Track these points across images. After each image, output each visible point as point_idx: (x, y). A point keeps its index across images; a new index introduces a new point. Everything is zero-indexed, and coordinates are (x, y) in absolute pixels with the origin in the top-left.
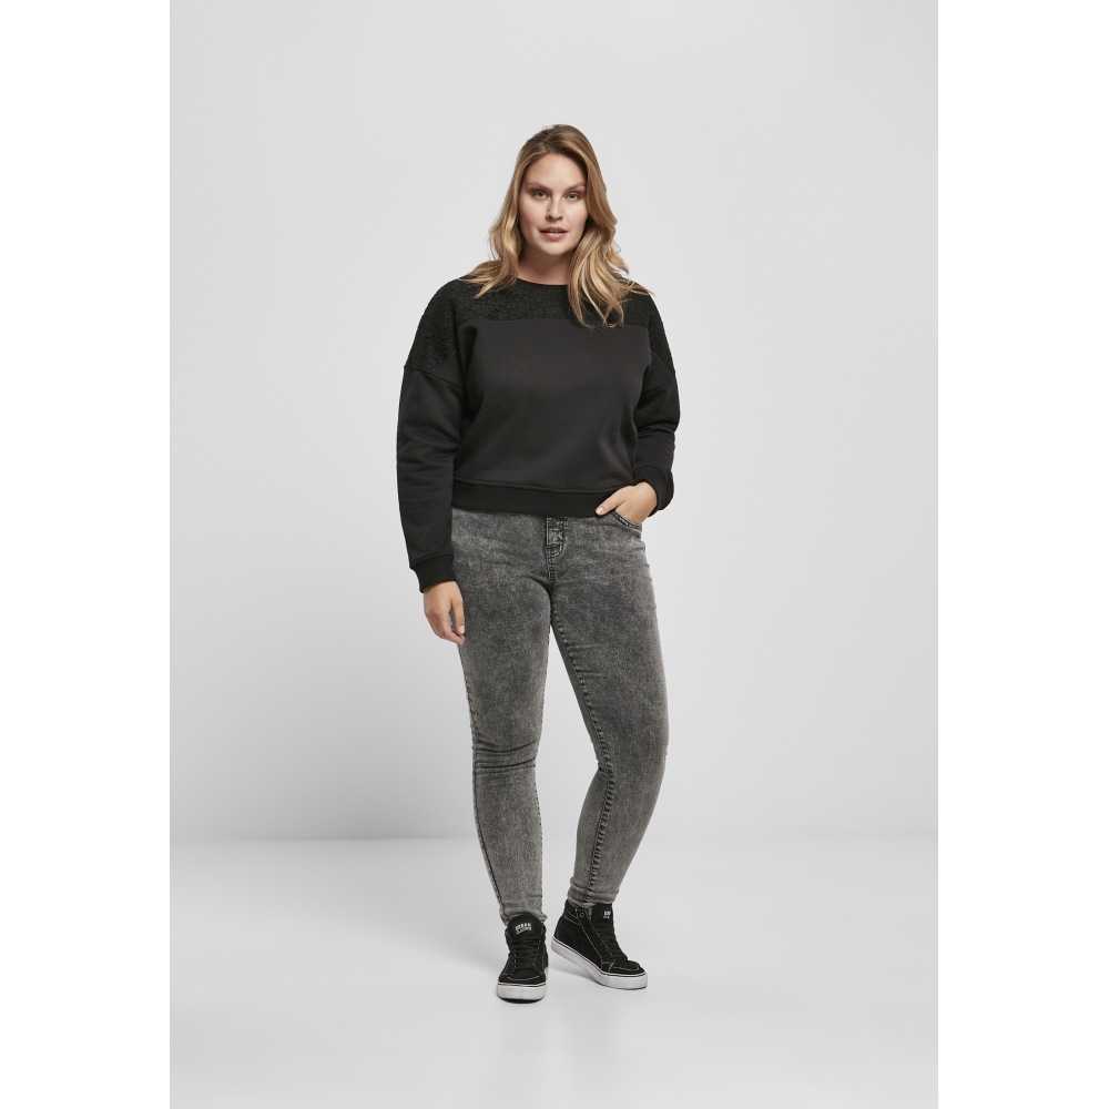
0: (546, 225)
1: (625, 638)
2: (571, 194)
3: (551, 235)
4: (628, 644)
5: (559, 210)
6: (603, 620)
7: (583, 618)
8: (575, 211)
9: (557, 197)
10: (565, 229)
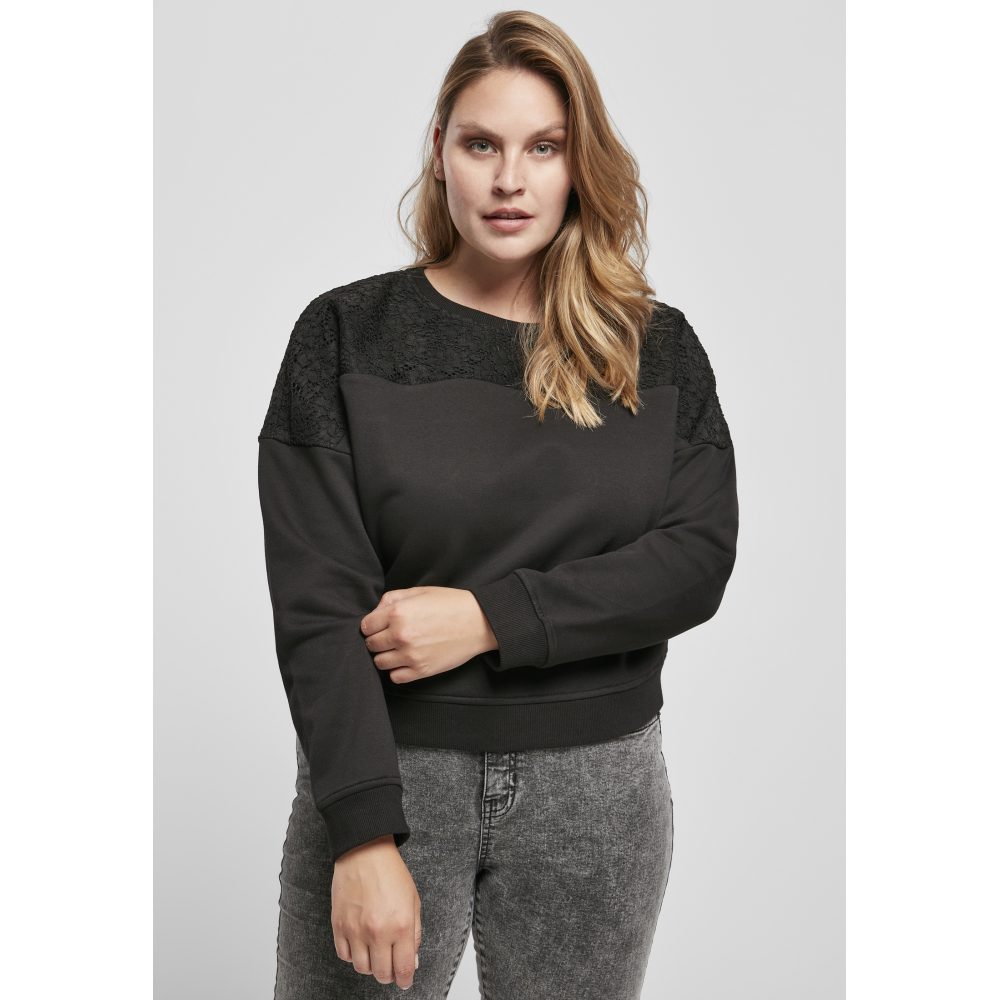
0: (492, 206)
1: (585, 972)
2: (538, 143)
3: (503, 223)
4: (587, 982)
5: (516, 178)
6: (558, 940)
7: (525, 929)
8: (546, 178)
9: (513, 151)
10: (528, 210)
